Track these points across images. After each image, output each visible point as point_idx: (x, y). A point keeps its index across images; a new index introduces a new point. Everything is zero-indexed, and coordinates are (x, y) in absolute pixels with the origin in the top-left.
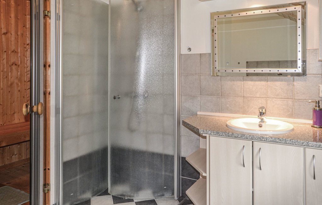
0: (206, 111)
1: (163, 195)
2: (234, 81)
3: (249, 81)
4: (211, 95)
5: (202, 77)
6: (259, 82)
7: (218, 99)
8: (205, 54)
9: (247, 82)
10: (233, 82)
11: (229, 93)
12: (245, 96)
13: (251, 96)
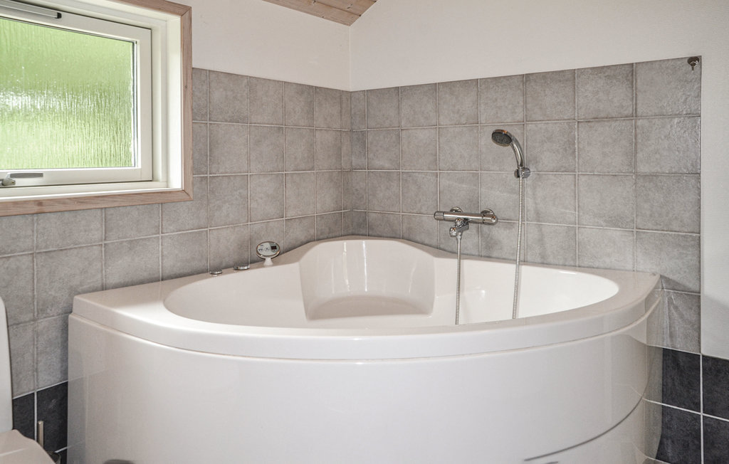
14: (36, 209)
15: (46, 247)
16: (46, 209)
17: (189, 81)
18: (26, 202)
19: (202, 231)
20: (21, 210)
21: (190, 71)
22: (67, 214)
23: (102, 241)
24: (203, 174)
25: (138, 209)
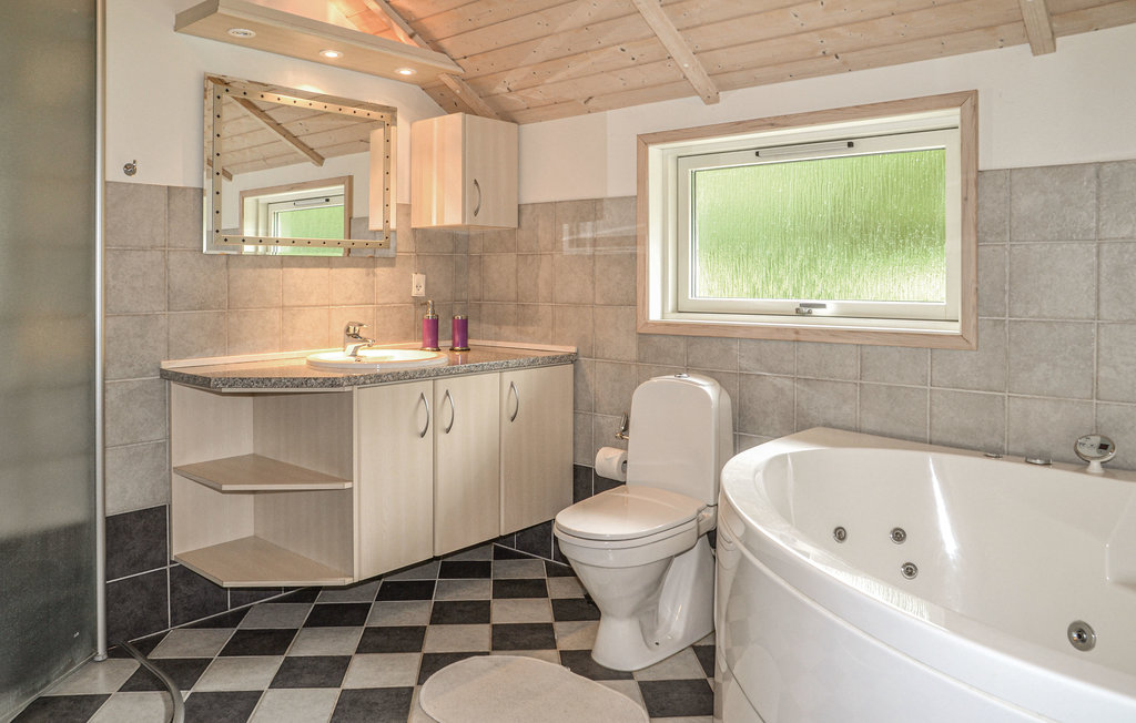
0: (185, 357)
1: (71, 664)
2: (261, 267)
3: (294, 267)
4: (200, 309)
5: (173, 257)
6: (316, 270)
7: (221, 318)
8: (184, 189)
9: (290, 269)
10: (258, 270)
11: (250, 300)
12: (287, 304)
13: (300, 303)
14: (794, 337)
15: (805, 374)
16: (802, 338)
17: (972, 189)
18: (786, 329)
19: (995, 396)
20: (781, 336)
21: (972, 176)
22: (822, 345)
23: (856, 379)
24: (998, 316)
25: (899, 352)
